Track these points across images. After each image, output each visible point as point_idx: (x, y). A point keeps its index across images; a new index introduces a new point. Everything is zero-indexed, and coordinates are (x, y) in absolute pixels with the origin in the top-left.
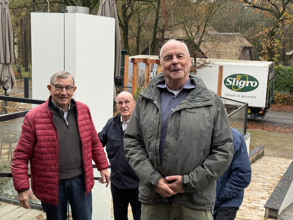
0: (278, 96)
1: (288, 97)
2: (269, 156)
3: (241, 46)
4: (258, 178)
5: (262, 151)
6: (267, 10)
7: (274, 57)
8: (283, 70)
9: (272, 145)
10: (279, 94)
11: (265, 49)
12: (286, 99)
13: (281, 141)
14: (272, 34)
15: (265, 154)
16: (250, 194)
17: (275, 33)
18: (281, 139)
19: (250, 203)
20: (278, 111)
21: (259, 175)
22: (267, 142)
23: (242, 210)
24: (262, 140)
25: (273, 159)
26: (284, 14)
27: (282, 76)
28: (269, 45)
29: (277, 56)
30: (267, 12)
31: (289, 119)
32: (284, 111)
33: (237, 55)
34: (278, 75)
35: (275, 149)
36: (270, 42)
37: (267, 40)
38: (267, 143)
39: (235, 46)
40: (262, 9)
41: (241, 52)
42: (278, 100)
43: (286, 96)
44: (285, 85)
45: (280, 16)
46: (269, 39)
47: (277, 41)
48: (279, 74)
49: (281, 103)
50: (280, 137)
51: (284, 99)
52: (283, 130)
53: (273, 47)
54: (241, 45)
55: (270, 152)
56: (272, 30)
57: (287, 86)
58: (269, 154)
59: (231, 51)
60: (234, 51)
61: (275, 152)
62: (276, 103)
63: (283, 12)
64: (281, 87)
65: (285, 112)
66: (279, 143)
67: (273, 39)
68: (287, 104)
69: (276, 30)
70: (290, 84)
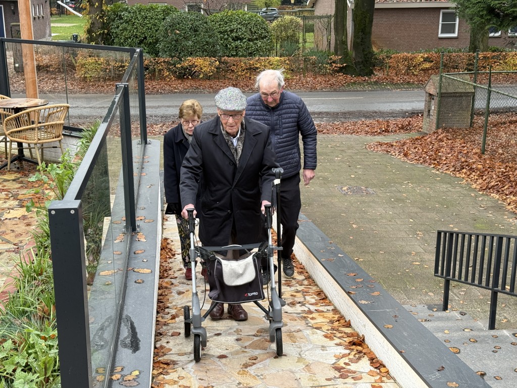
70: (145, 38)
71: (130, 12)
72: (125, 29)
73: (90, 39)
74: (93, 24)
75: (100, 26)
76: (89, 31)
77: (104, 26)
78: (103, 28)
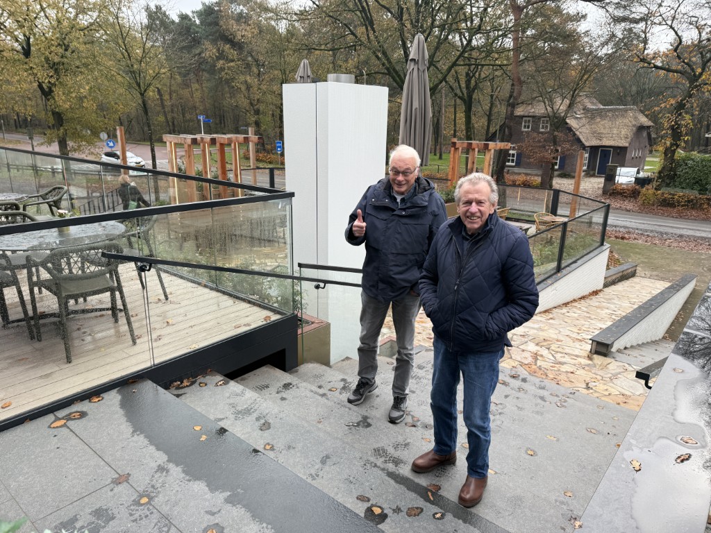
0: (679, 197)
1: (696, 197)
2: (643, 277)
3: (634, 126)
4: (608, 305)
5: (633, 269)
6: (676, 71)
7: (680, 140)
8: (692, 159)
9: (652, 263)
10: (682, 194)
11: (668, 129)
12: (692, 200)
13: (668, 258)
14: (680, 106)
15: (638, 274)
16: (586, 323)
17: (685, 105)
18: (669, 256)
19: (578, 333)
20: (677, 218)
21: (613, 301)
22: (646, 258)
23: (562, 341)
24: (638, 256)
25: (646, 282)
26: (704, 77)
27: (690, 168)
28: (673, 123)
29: (686, 139)
30: (675, 74)
31: (690, 229)
32: (686, 217)
33: (627, 138)
34: (685, 167)
35: (655, 268)
36: (676, 118)
37: (672, 115)
38: (645, 260)
39: (625, 125)
40: (668, 70)
41: (634, 134)
42: (678, 202)
43: (692, 197)
44: (694, 181)
45: (697, 80)
46: (675, 114)
47: (688, 117)
48: (686, 165)
49: (683, 206)
50: (668, 254)
51: (689, 201)
52: (675, 245)
53: (679, 126)
54: (634, 123)
55: (646, 273)
56: (681, 100)
57: (697, 182)
58: (643, 275)
59: (618, 132)
60: (623, 133)
61: (654, 273)
62: (675, 206)
63: (701, 74)
64: (688, 184)
65: (688, 219)
66: (663, 261)
67: (680, 114)
68: (693, 208)
69: (687, 101)
70: (701, 180)
71: (694, 161)
72: (687, 173)
73: (659, 177)
74: (663, 168)
75: (669, 169)
76: (660, 172)
77: (671, 169)
78: (670, 171)
